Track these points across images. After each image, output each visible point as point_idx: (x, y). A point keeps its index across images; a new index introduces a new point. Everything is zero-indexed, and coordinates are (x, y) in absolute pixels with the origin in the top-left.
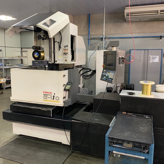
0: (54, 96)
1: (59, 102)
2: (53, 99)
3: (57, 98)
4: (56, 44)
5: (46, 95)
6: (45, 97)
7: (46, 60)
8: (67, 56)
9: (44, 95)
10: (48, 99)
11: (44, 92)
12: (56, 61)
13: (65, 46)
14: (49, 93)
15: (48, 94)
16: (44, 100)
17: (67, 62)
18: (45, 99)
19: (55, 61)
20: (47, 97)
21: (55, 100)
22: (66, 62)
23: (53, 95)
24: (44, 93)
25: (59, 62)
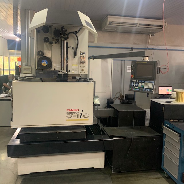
0: (81, 114)
1: (88, 120)
2: (81, 117)
3: (86, 115)
4: (70, 50)
5: (71, 113)
6: (69, 116)
7: (55, 69)
8: (84, 65)
9: (67, 114)
10: (74, 118)
11: (67, 110)
12: (70, 71)
13: (82, 53)
14: (75, 110)
15: (74, 112)
16: (67, 120)
17: (84, 72)
18: (69, 118)
19: (68, 70)
20: (72, 116)
21: (83, 118)
22: (82, 72)
23: (80, 112)
24: (68, 112)
25: (74, 72)
